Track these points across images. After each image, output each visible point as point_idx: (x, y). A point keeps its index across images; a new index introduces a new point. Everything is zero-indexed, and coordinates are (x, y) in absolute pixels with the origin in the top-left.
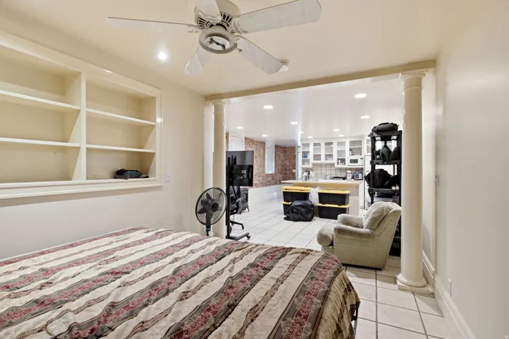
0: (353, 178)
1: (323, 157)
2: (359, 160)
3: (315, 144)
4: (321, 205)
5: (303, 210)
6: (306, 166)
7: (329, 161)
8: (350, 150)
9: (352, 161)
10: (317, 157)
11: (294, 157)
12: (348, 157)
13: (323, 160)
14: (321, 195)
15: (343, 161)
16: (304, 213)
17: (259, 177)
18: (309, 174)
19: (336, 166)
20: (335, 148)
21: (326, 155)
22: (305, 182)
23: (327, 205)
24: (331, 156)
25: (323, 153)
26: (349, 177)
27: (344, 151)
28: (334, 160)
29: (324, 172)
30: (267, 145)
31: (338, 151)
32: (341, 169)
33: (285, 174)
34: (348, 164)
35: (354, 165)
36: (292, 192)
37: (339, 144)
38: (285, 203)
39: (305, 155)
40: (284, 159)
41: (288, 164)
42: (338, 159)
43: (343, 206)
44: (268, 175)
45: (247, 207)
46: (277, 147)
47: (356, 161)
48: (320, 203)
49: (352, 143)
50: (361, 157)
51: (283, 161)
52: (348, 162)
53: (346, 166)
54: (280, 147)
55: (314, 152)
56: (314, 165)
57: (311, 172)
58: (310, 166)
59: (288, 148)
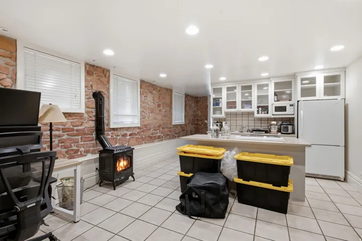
0: (279, 131)
1: (239, 105)
2: (288, 108)
3: (229, 89)
4: (241, 181)
5: (209, 196)
6: (218, 116)
7: (247, 110)
8: (275, 94)
9: (278, 109)
10: (231, 105)
11: (206, 107)
12: (272, 103)
13: (239, 108)
14: (240, 163)
15: (265, 109)
16: (211, 202)
17: (163, 128)
18: (221, 126)
19: (256, 115)
20: (255, 93)
21: (242, 102)
22: (214, 139)
23: (252, 183)
24: (249, 103)
25: (239, 100)
26: (274, 130)
27: (267, 96)
28: (254, 108)
29: (239, 123)
30: (174, 93)
31: (259, 97)
32: (261, 119)
33: (197, 124)
34: (272, 113)
35: (281, 114)
36: (194, 158)
37: (260, 87)
38: (183, 174)
39: (217, 102)
40: (195, 109)
41: (200, 115)
42: (258, 107)
43: (282, 189)
44: (176, 126)
45: (132, 175)
46: (187, 96)
47: (283, 109)
48: (239, 177)
49: (277, 85)
50: (291, 102)
51: (194, 111)
52: (271, 110)
53: (270, 115)
54: (192, 97)
55: (228, 98)
56: (227, 114)
57: (224, 123)
58: (223, 116)
59: (200, 98)
